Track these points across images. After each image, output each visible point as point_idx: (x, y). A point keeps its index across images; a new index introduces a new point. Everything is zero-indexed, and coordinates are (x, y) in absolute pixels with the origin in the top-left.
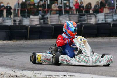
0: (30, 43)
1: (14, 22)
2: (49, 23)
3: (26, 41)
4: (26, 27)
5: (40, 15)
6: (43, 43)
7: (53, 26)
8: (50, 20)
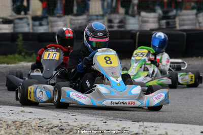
1: (109, 24)
2: (178, 28)
4: (131, 34)
7: (185, 33)
8: (180, 20)
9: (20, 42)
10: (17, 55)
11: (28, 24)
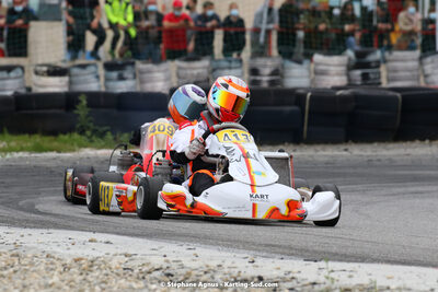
0: (311, 156)
1: (253, 78)
2: (385, 84)
3: (297, 147)
4: (296, 97)
5: (350, 53)
6: (361, 156)
7: (399, 95)
8: (388, 71)
9: (82, 110)
10: (76, 136)
11: (98, 77)
